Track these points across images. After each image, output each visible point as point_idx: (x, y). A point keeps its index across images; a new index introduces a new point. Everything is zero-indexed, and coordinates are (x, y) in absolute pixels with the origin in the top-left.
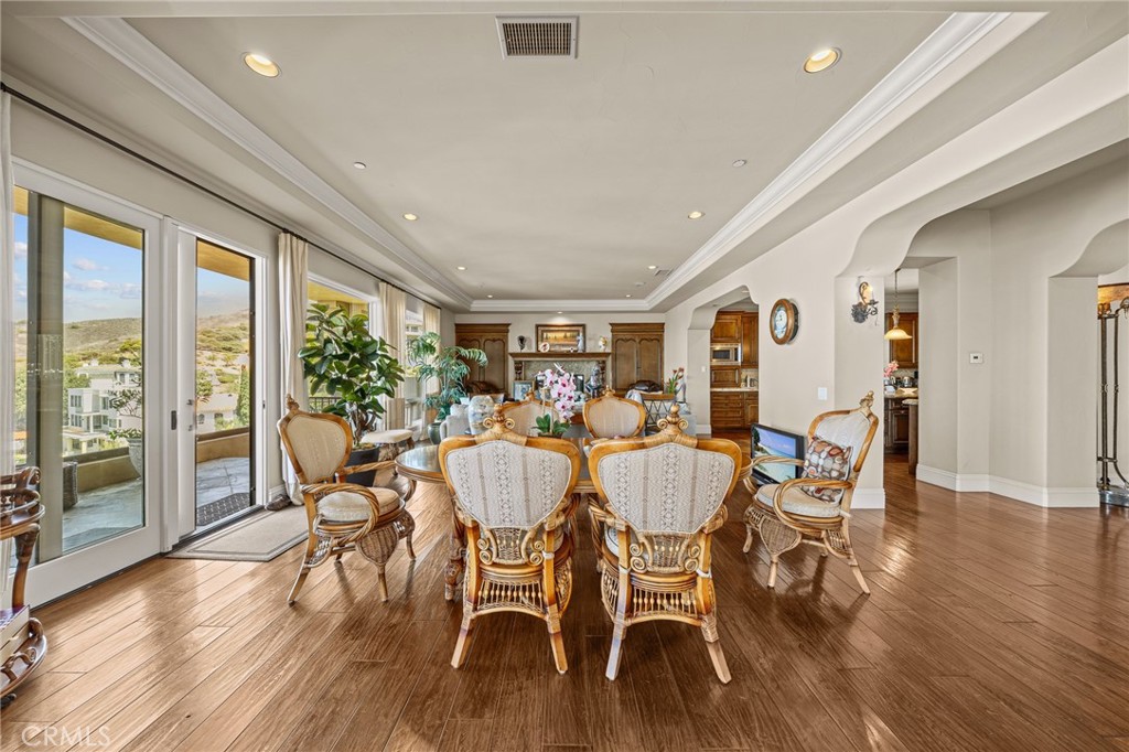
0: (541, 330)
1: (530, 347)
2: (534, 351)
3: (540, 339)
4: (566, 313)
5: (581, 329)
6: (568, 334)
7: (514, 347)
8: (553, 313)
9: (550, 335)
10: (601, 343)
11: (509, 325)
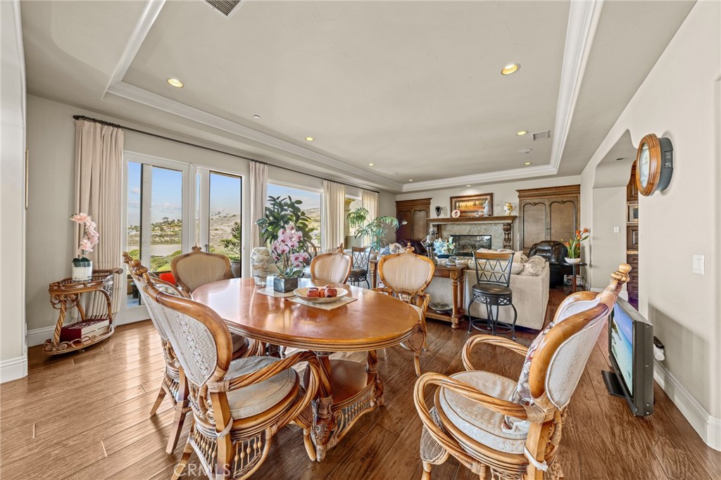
0: (454, 200)
1: (446, 214)
2: (449, 217)
3: (453, 208)
4: (474, 186)
5: (489, 197)
6: (477, 202)
7: (433, 215)
8: (464, 187)
9: (461, 204)
10: (506, 208)
11: (431, 199)
